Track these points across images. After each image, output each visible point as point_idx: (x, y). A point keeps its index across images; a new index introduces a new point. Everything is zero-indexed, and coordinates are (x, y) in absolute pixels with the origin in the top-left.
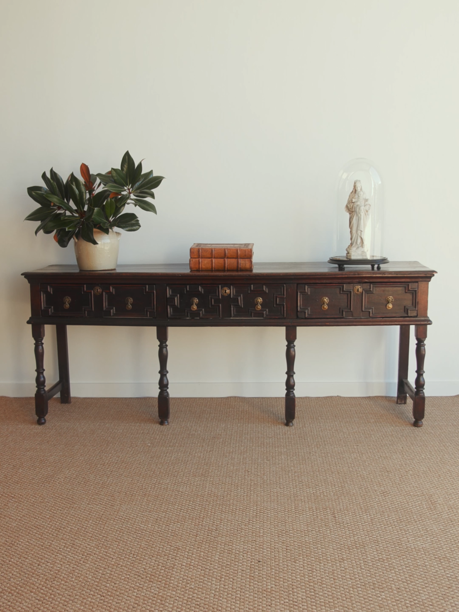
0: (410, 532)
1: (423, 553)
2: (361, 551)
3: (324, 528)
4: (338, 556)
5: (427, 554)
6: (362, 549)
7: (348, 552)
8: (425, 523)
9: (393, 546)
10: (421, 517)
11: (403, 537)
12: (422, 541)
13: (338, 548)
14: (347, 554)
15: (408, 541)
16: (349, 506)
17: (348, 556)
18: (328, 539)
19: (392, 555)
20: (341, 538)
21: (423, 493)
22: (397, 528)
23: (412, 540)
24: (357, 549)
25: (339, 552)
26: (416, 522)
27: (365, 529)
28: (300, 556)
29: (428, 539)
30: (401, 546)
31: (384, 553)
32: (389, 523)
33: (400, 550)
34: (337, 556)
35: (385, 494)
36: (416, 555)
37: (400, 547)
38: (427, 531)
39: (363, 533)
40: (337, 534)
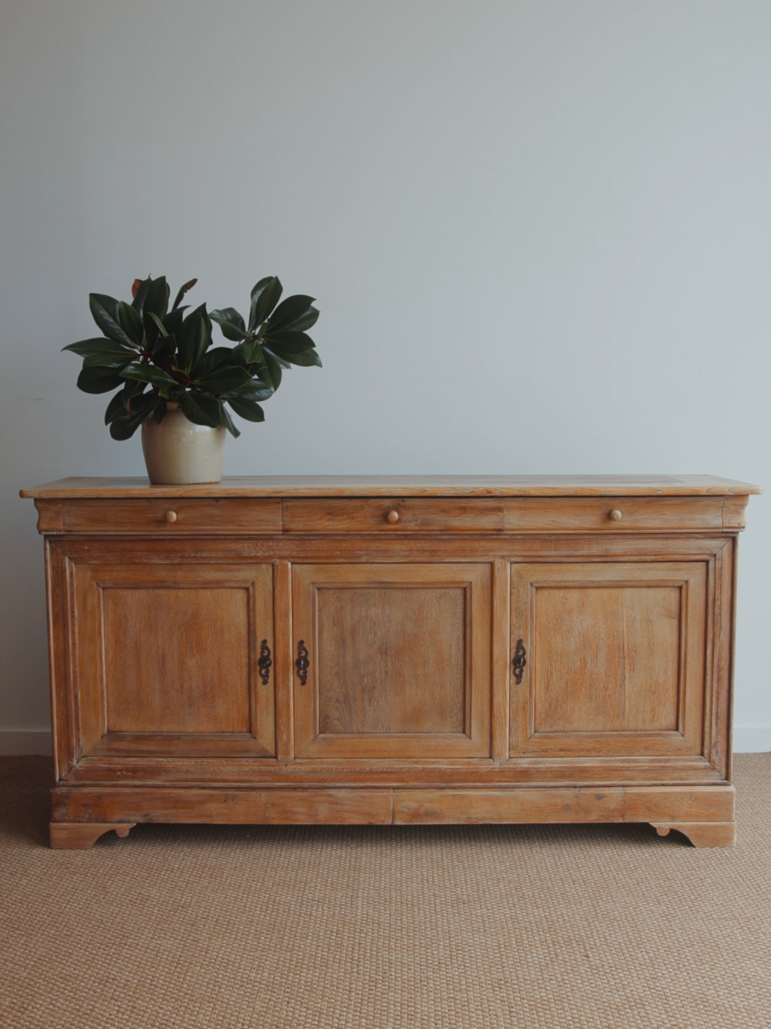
0: (719, 981)
1: (745, 1014)
2: (639, 1013)
3: (571, 975)
4: (601, 1022)
5: (753, 1017)
6: (640, 1010)
7: (617, 1015)
8: (743, 965)
9: (694, 1005)
10: (735, 955)
11: (708, 989)
12: (742, 995)
13: (599, 1009)
14: (616, 1019)
15: (719, 996)
16: (608, 938)
17: (618, 1022)
18: (581, 994)
19: (694, 1020)
20: (602, 991)
21: (733, 915)
22: (696, 973)
23: (724, 993)
24: (632, 1010)
25: (602, 1015)
26: (727, 963)
27: (642, 977)
28: (535, 1023)
29: (751, 991)
30: (707, 1004)
31: (678, 1016)
32: (681, 966)
33: (706, 1011)
34: (598, 1022)
35: (669, 917)
36: (734, 1019)
37: (705, 1006)
38: (749, 979)
39: (638, 983)
40: (593, 985)
